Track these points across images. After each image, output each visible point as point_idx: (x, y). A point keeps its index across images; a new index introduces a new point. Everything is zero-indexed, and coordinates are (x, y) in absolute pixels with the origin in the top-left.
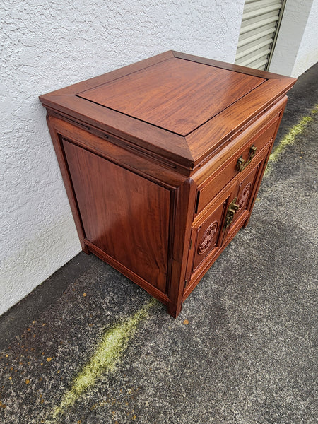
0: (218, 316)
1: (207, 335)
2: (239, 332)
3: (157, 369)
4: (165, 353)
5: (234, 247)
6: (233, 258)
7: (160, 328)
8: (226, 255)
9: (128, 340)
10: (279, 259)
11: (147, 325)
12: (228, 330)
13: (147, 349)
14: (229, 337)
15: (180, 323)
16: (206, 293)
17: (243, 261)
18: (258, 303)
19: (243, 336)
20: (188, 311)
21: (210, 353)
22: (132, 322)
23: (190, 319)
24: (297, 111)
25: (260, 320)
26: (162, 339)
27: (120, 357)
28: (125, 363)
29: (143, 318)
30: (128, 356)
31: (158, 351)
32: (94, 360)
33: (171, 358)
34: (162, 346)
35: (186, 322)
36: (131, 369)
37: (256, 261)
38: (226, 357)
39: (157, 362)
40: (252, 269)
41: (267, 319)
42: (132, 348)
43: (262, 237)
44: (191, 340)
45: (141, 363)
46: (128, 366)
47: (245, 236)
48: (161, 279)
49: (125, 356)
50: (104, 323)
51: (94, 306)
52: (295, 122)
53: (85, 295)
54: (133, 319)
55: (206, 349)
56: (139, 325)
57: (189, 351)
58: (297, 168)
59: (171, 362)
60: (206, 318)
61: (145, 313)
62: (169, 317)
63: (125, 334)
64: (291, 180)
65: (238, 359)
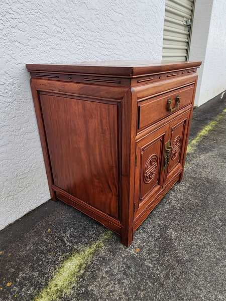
0: (166, 245)
1: (158, 260)
2: (186, 257)
3: (111, 292)
4: (119, 276)
6: (173, 202)
7: (114, 255)
9: (84, 266)
10: (211, 202)
11: (103, 253)
12: (176, 255)
13: (102, 273)
14: (178, 262)
15: (132, 251)
16: (154, 227)
17: (182, 204)
18: (200, 234)
19: (191, 260)
20: (139, 241)
21: (162, 276)
22: (89, 250)
23: (141, 248)
24: (207, 119)
25: (204, 247)
26: (116, 265)
27: (77, 281)
28: (81, 286)
29: (99, 247)
30: (84, 280)
31: (112, 275)
32: (52, 284)
33: (125, 281)
34: (116, 271)
35: (138, 250)
36: (87, 292)
37: (193, 204)
38: (177, 279)
39: (111, 285)
40: (190, 209)
41: (210, 246)
42: (88, 274)
43: (195, 188)
44: (143, 265)
45: (96, 286)
46: (83, 289)
47: (182, 187)
48: (114, 204)
49: (81, 280)
50: (64, 252)
51: (56, 239)
52: (207, 124)
53: (49, 230)
54: (90, 248)
55: (158, 272)
56: (95, 253)
57: (141, 275)
58: (214, 147)
59: (125, 284)
60: (155, 246)
61: (101, 244)
62: (122, 246)
63: (82, 261)
64: (210, 154)
65: (189, 280)
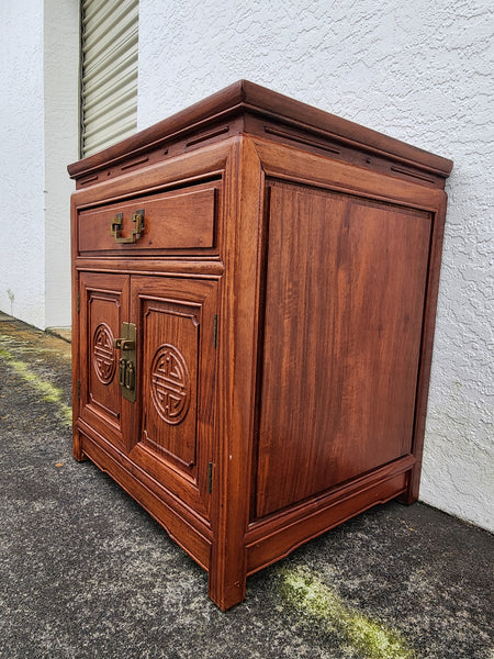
6: (125, 543)
8: (141, 534)
35: (58, 465)
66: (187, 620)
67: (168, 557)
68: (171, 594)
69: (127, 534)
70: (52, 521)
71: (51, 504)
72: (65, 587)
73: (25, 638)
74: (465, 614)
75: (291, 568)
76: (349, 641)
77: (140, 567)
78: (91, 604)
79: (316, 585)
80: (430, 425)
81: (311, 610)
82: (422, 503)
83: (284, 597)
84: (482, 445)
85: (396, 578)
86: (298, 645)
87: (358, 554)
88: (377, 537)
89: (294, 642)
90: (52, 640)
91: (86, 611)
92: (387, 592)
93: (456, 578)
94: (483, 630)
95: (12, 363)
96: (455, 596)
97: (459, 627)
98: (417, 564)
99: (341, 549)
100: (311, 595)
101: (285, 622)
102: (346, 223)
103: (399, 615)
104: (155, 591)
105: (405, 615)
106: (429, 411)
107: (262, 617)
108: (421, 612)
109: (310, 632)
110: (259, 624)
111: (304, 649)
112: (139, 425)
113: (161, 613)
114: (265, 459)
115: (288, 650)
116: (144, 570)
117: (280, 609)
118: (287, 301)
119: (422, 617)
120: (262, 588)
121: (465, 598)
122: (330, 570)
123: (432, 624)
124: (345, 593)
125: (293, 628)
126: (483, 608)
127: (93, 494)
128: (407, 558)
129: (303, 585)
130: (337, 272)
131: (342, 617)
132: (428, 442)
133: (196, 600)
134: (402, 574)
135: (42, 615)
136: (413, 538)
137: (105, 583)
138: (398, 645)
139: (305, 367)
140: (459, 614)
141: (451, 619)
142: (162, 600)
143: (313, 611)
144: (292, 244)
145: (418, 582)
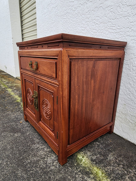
5: (45, 149)
6: (38, 146)
8: (42, 143)
17: (32, 150)
37: (28, 156)
40: (25, 152)
66: (53, 168)
67: (49, 150)
68: (49, 160)
69: (38, 143)
70: (20, 139)
71: (19, 134)
72: (23, 158)
73: (14, 172)
74: (122, 166)
75: (79, 153)
76: (92, 173)
77: (41, 153)
78: (30, 163)
79: (85, 158)
80: (117, 114)
81: (83, 165)
82: (114, 133)
83: (77, 161)
84: (130, 121)
85: (105, 156)
86: (79, 175)
87: (96, 149)
88: (102, 144)
89: (79, 174)
90: (21, 173)
91: (29, 165)
92: (103, 160)
93: (120, 156)
94: (126, 170)
95: (8, 89)
96: (119, 161)
97: (119, 170)
98: (111, 152)
99: (92, 147)
100: (84, 161)
101: (77, 168)
102: (94, 67)
103: (105, 166)
104: (45, 159)
105: (106, 166)
106: (117, 111)
107: (71, 167)
108: (111, 165)
109: (83, 171)
110: (70, 169)
111: (81, 176)
112: (40, 117)
113: (47, 166)
114: (71, 131)
115: (77, 176)
116: (42, 154)
117: (76, 165)
118: (77, 91)
119: (111, 167)
120: (72, 159)
121: (122, 161)
122: (89, 153)
123: (113, 169)
124: (92, 160)
125: (79, 170)
126: (126, 164)
127: (30, 131)
128: (109, 150)
129: (82, 158)
130: (91, 80)
131: (91, 167)
132: (116, 118)
133: (55, 162)
134: (107, 155)
135: (18, 166)
136: (111, 144)
137: (33, 157)
138: (104, 175)
139: (82, 107)
140: (120, 166)
141: (118, 168)
142: (47, 162)
143: (84, 165)
144: (78, 76)
145: (111, 157)
